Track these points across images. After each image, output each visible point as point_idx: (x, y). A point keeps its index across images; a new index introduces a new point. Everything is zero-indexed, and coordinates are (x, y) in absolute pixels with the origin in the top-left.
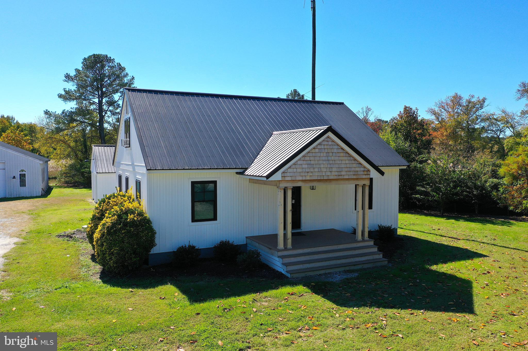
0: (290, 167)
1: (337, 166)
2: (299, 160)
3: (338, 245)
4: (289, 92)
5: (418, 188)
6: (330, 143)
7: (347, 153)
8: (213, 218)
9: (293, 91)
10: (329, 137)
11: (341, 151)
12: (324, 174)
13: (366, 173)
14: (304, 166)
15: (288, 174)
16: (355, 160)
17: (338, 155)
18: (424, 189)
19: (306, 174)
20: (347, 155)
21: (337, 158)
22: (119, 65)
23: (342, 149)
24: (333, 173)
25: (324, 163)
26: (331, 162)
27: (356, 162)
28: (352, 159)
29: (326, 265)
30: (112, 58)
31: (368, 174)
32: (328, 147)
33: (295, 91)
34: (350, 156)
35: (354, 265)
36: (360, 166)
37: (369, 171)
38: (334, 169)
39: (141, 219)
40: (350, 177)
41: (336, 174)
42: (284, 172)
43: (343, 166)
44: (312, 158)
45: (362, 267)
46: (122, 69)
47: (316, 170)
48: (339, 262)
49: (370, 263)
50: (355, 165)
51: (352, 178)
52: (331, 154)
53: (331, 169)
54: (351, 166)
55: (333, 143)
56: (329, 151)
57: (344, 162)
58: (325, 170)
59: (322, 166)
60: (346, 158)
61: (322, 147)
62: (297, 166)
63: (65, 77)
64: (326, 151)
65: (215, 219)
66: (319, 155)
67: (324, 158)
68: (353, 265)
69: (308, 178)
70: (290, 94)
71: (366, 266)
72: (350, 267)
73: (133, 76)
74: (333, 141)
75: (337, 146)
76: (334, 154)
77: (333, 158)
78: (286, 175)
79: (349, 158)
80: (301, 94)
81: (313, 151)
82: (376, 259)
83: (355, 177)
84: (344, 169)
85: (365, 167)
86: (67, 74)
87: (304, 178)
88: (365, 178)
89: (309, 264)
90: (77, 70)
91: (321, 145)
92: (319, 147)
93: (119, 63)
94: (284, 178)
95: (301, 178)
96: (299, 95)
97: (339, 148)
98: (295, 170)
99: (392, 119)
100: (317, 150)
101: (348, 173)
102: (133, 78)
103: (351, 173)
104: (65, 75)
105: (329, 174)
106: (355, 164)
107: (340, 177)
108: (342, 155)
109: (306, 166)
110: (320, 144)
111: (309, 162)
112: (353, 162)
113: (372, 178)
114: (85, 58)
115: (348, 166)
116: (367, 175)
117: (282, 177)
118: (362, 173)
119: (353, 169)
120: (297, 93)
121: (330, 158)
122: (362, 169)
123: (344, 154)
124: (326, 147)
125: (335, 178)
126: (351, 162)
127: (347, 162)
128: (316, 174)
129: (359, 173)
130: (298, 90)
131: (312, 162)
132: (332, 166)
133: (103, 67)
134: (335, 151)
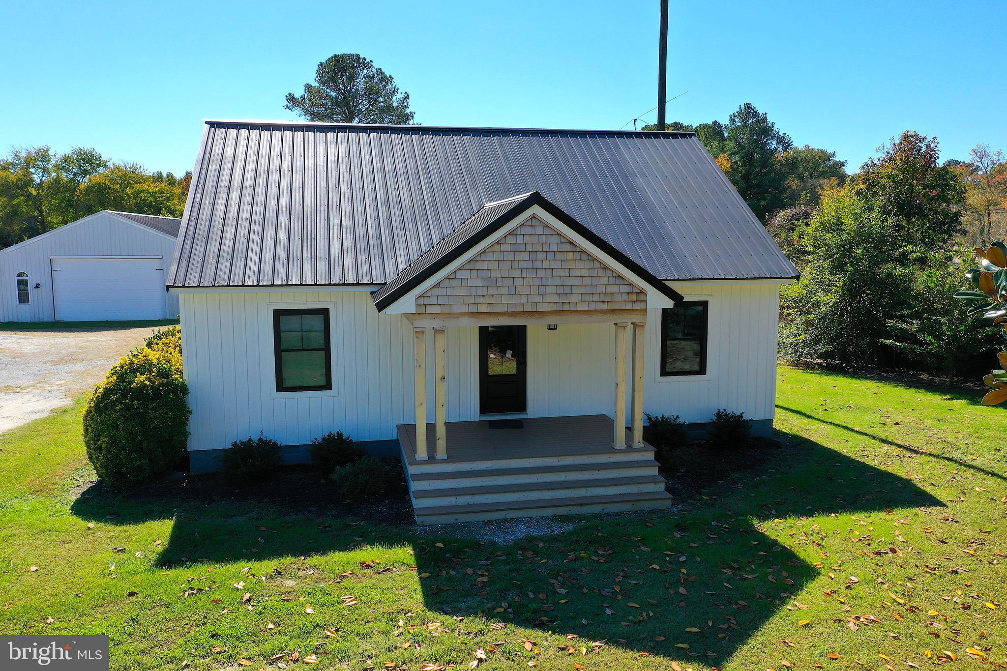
0: (437, 285)
1: (557, 282)
2: (459, 269)
3: (562, 457)
4: (736, 109)
5: (891, 323)
6: (540, 230)
7: (583, 251)
8: (324, 384)
9: (742, 106)
10: (538, 217)
11: (567, 247)
12: (524, 300)
13: (634, 297)
14: (472, 283)
15: (434, 300)
16: (606, 268)
17: (559, 256)
18: (904, 326)
19: (479, 300)
20: (585, 257)
21: (558, 264)
22: (380, 71)
23: (571, 243)
24: (548, 299)
25: (524, 275)
26: (542, 273)
27: (609, 273)
28: (597, 265)
29: (514, 500)
30: (367, 61)
31: (640, 301)
32: (535, 239)
33: (748, 107)
34: (594, 259)
35: (581, 505)
36: (618, 281)
37: (642, 292)
38: (549, 290)
39: (161, 385)
40: (592, 307)
41: (557, 299)
42: (422, 296)
43: (572, 281)
44: (491, 266)
45: (603, 510)
46: (386, 80)
47: (504, 291)
48: (547, 495)
49: (626, 501)
50: (604, 281)
51: (598, 308)
52: (541, 256)
53: (542, 289)
54: (595, 281)
55: (547, 231)
56: (538, 248)
57: (575, 273)
58: (526, 290)
59: (519, 282)
60: (581, 264)
61: (520, 239)
62: (454, 283)
63: (287, 100)
64: (529, 248)
65: (328, 386)
66: (511, 256)
67: (523, 265)
68: (578, 505)
69: (484, 309)
70: (737, 114)
71: (612, 508)
72: (569, 508)
73: (406, 93)
74: (546, 226)
75: (557, 237)
76: (550, 256)
77: (546, 264)
78: (426, 301)
79: (589, 264)
80: (761, 112)
81: (497, 248)
82: (648, 493)
83: (605, 307)
84: (575, 290)
85: (631, 285)
86: (290, 94)
87: (473, 309)
88: (634, 310)
89: (471, 496)
90: (308, 87)
91: (515, 236)
92: (510, 239)
93: (380, 69)
94: (423, 307)
95: (465, 309)
96: (755, 114)
97: (563, 240)
98: (450, 291)
99: (866, 164)
100: (505, 248)
101: (590, 298)
102: (407, 97)
103: (596, 298)
104: (287, 97)
105: (537, 299)
106: (606, 278)
107: (567, 307)
108: (570, 256)
109: (479, 283)
110: (511, 233)
111: (486, 274)
112: (601, 272)
113: (708, 301)
114: (321, 63)
115: (587, 281)
116: (638, 303)
117: (418, 307)
118: (625, 297)
119: (602, 289)
120: (752, 111)
121: (538, 264)
122: (625, 289)
123: (578, 255)
124: (527, 239)
125: (554, 308)
126: (593, 273)
127: (584, 273)
128: (505, 300)
129: (617, 297)
130: (754, 105)
131: (493, 274)
132: (545, 282)
133: (352, 78)
134: (554, 248)
